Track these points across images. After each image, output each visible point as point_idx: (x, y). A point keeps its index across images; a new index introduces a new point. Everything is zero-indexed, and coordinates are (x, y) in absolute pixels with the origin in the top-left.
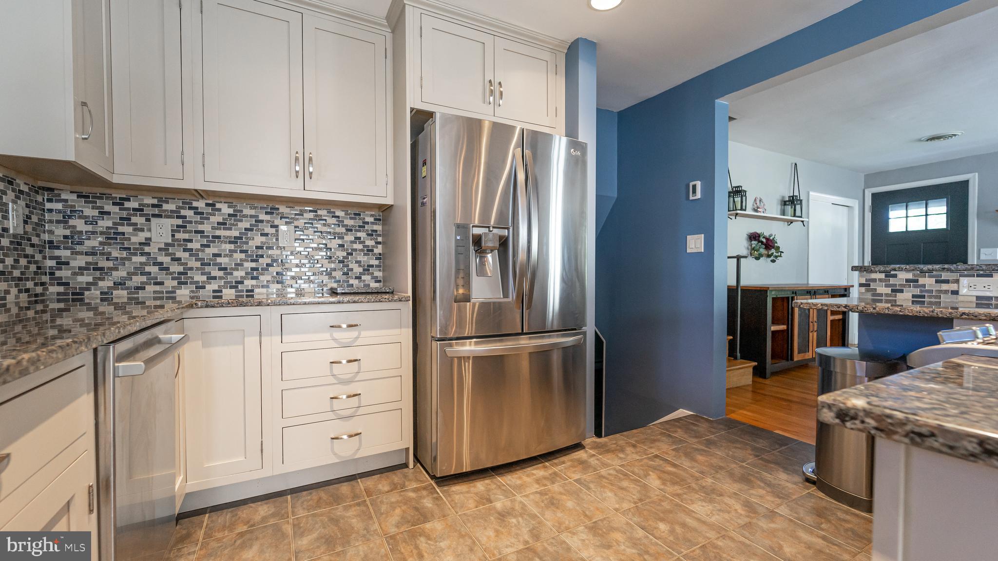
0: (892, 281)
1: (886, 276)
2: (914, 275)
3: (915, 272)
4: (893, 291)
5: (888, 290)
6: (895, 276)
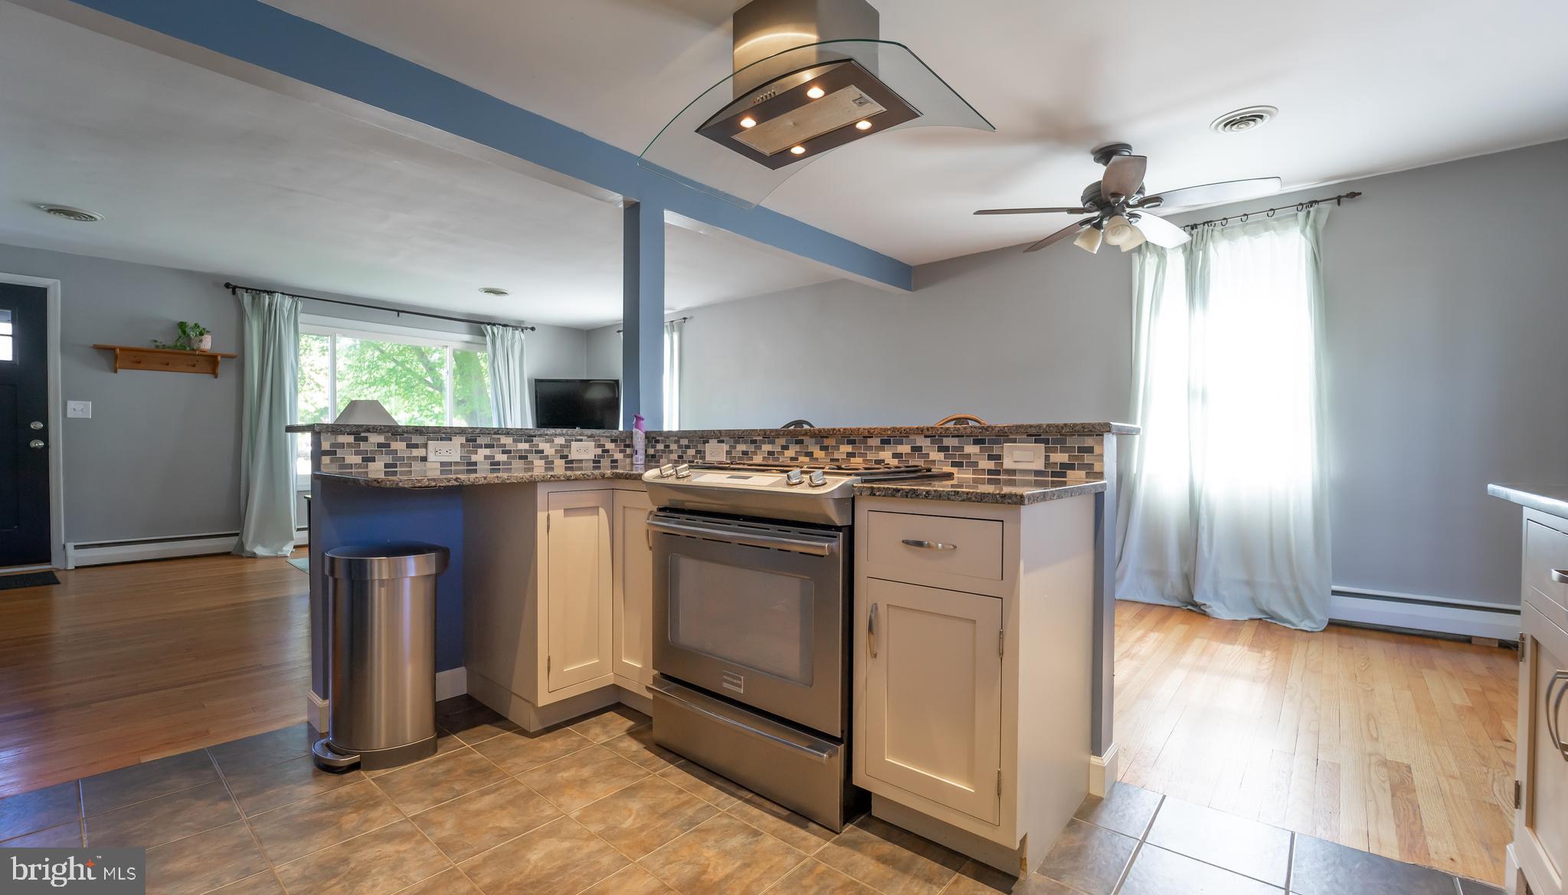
0: (363, 446)
1: (356, 439)
2: (386, 438)
3: (386, 434)
4: (364, 460)
5: (358, 459)
6: (365, 439)
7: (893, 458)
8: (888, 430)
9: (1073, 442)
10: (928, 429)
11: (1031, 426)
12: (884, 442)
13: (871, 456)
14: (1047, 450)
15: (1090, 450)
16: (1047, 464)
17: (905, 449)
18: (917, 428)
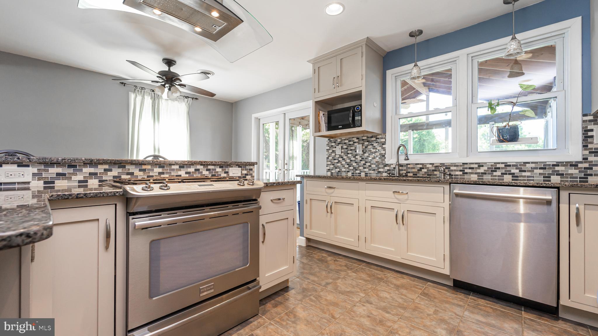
7: (185, 174)
8: (186, 162)
9: (248, 167)
10: (204, 162)
11: (239, 162)
12: (180, 167)
13: (173, 173)
14: (242, 170)
15: (251, 170)
16: (242, 174)
17: (192, 170)
18: (200, 162)
